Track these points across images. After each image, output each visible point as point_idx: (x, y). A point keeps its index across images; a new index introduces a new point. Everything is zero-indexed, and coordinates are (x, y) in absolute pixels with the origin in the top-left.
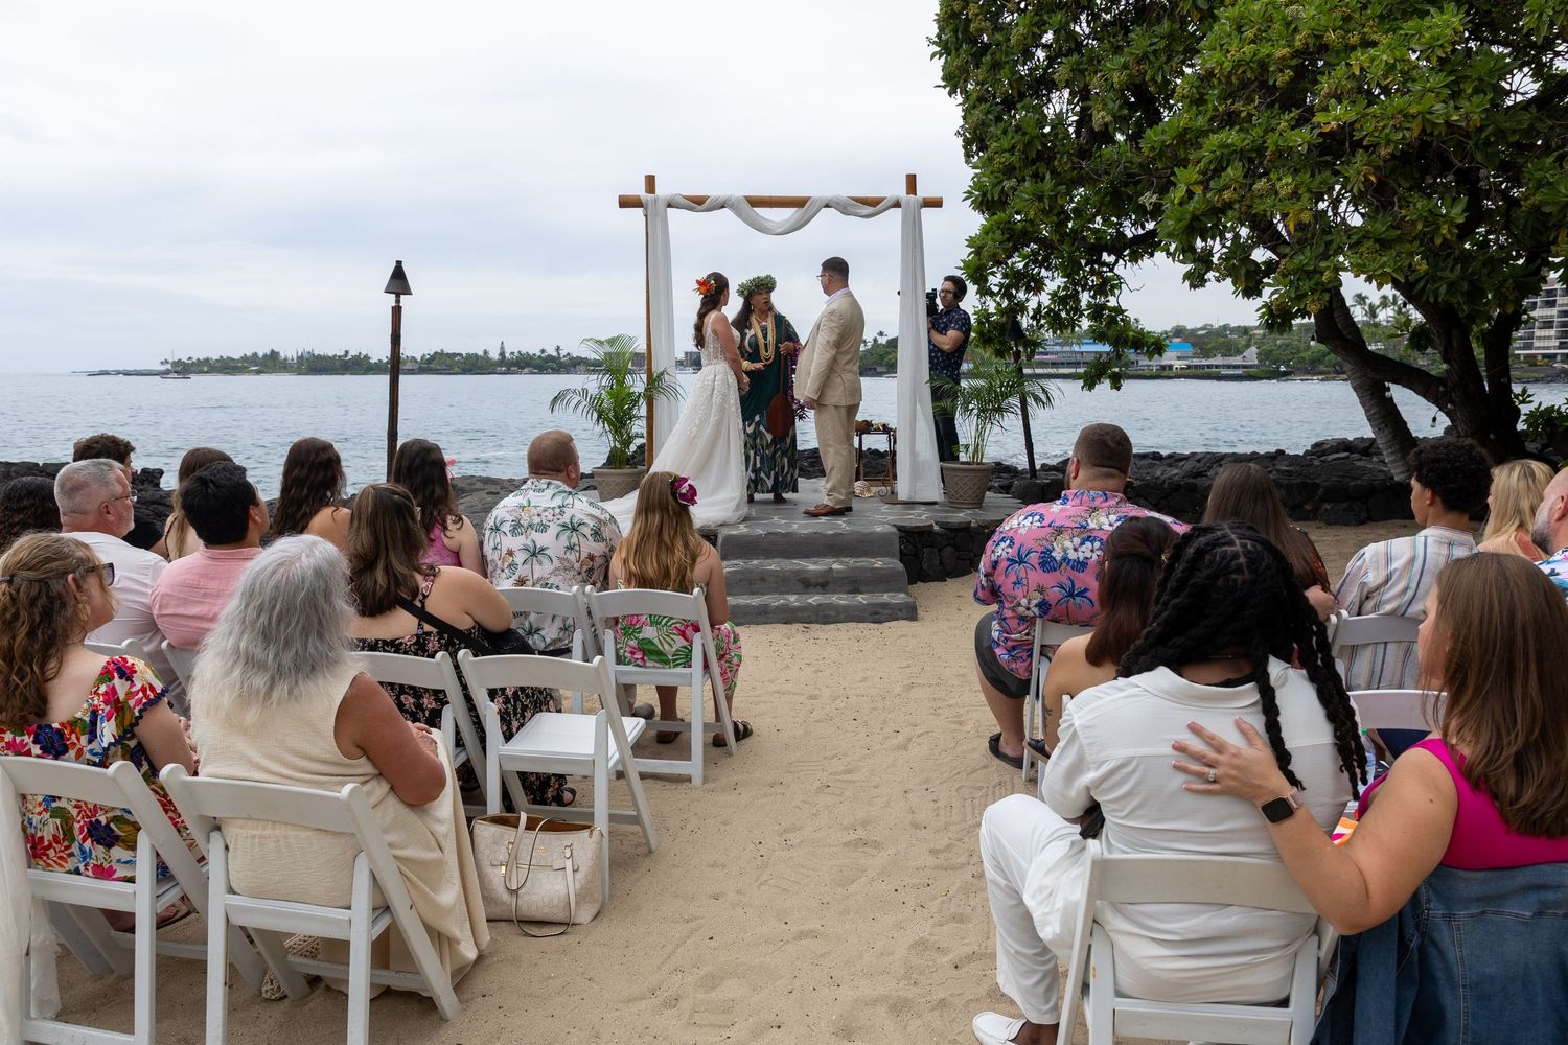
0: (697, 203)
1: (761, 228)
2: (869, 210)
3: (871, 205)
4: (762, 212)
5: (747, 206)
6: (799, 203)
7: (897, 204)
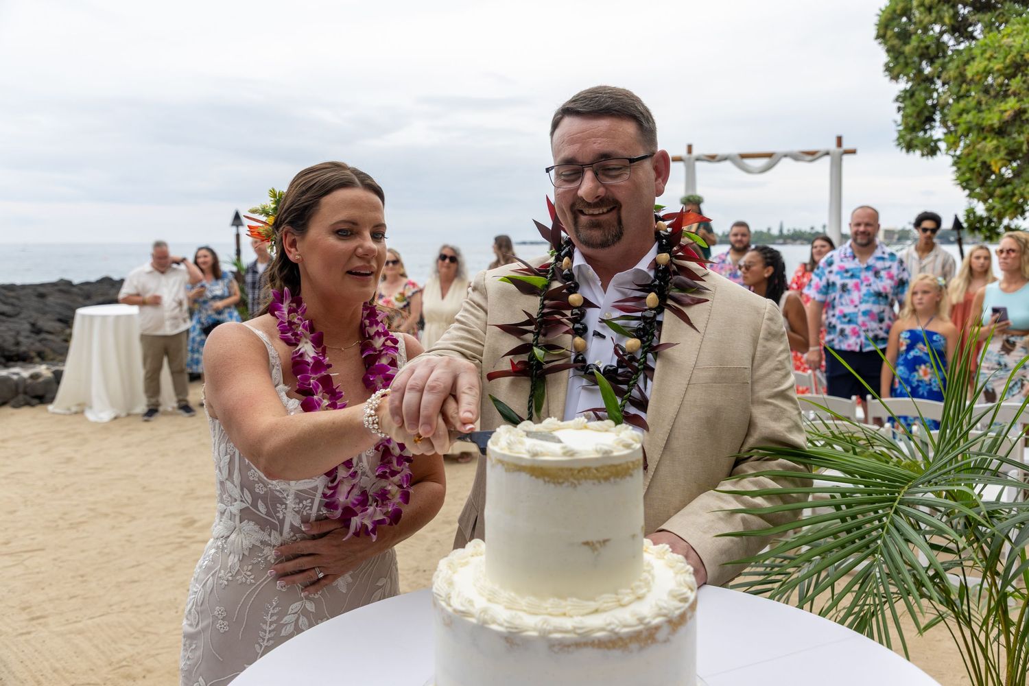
0: (712, 158)
1: (747, 170)
2: (810, 158)
3: (812, 155)
4: (748, 162)
5: (739, 159)
6: (769, 155)
7: (827, 154)
